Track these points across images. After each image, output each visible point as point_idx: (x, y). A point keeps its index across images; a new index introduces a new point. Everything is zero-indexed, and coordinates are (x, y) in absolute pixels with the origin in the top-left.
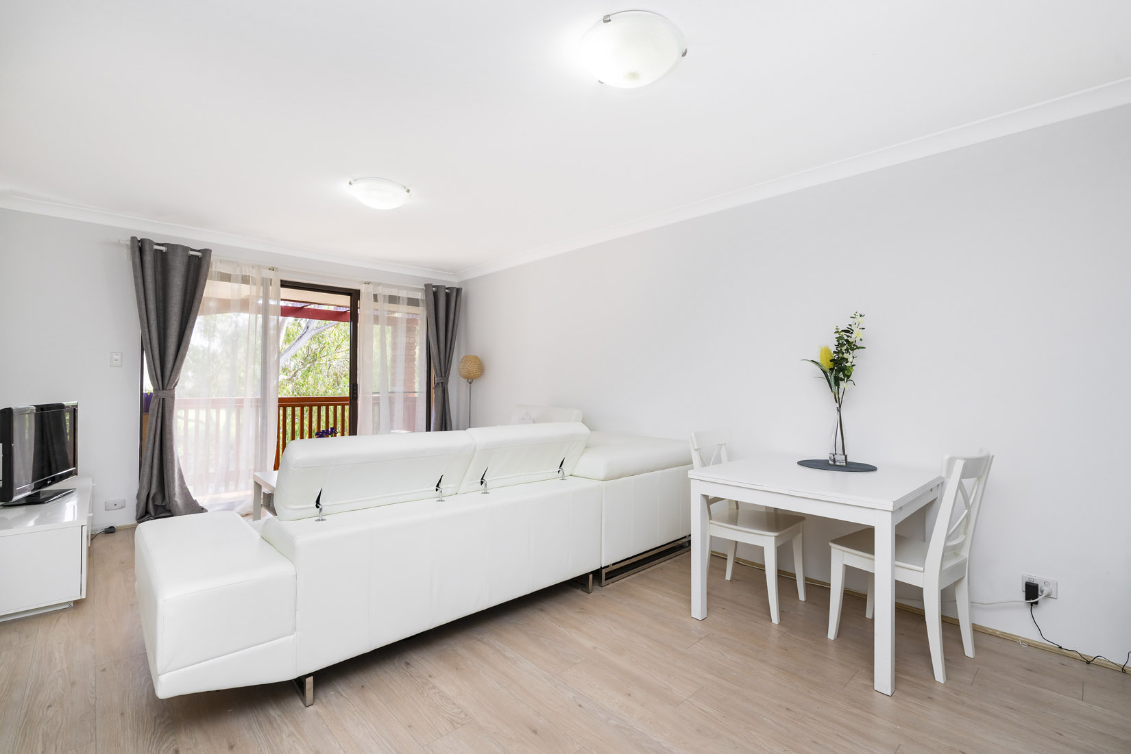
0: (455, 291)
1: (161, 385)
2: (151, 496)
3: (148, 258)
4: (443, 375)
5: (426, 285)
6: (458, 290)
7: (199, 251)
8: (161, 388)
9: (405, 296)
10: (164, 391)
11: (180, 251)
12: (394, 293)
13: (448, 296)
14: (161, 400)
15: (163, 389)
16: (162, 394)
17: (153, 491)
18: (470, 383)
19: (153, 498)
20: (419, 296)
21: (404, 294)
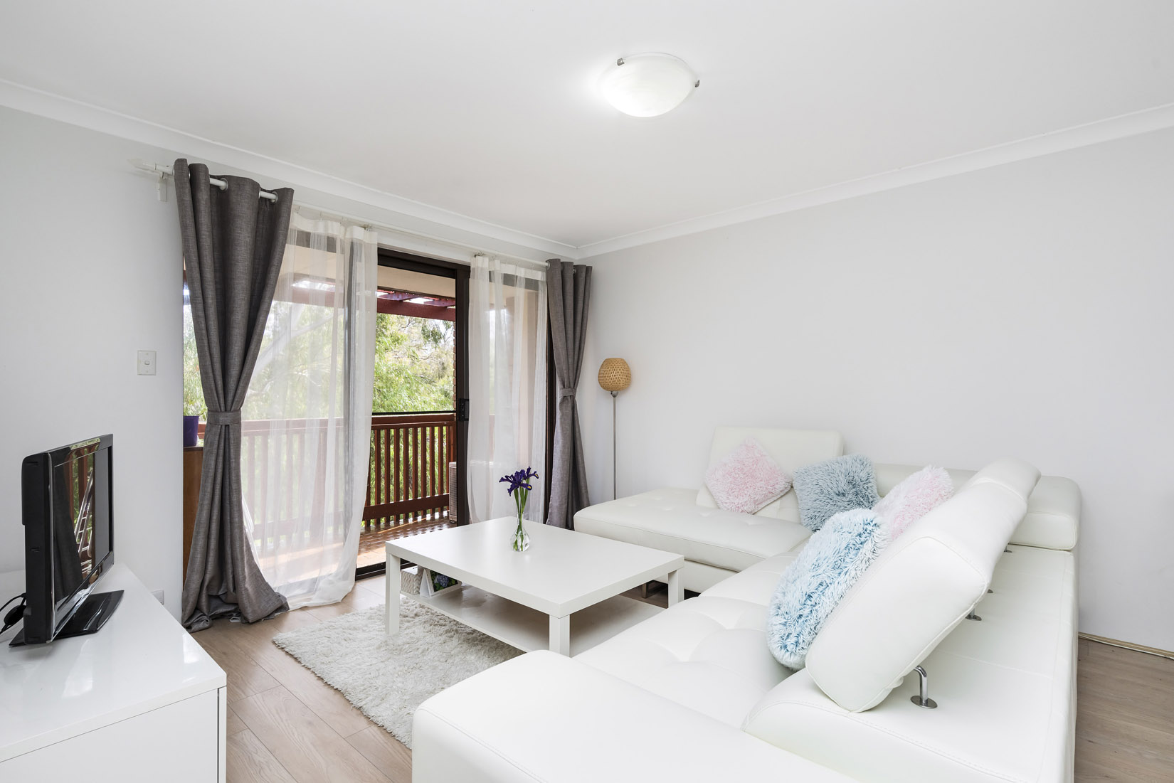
0: (584, 270)
1: (222, 405)
2: (206, 584)
3: (204, 196)
4: (572, 386)
5: (549, 261)
6: (588, 269)
7: (271, 192)
8: (223, 409)
9: (522, 276)
10: (228, 414)
11: (248, 188)
12: (510, 270)
13: (575, 277)
14: (224, 427)
15: (226, 411)
16: (224, 418)
17: (208, 577)
18: (614, 396)
19: (208, 587)
20: (539, 276)
21: (522, 273)
